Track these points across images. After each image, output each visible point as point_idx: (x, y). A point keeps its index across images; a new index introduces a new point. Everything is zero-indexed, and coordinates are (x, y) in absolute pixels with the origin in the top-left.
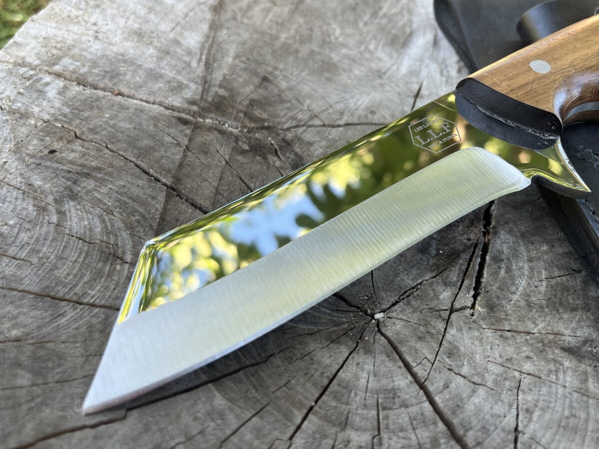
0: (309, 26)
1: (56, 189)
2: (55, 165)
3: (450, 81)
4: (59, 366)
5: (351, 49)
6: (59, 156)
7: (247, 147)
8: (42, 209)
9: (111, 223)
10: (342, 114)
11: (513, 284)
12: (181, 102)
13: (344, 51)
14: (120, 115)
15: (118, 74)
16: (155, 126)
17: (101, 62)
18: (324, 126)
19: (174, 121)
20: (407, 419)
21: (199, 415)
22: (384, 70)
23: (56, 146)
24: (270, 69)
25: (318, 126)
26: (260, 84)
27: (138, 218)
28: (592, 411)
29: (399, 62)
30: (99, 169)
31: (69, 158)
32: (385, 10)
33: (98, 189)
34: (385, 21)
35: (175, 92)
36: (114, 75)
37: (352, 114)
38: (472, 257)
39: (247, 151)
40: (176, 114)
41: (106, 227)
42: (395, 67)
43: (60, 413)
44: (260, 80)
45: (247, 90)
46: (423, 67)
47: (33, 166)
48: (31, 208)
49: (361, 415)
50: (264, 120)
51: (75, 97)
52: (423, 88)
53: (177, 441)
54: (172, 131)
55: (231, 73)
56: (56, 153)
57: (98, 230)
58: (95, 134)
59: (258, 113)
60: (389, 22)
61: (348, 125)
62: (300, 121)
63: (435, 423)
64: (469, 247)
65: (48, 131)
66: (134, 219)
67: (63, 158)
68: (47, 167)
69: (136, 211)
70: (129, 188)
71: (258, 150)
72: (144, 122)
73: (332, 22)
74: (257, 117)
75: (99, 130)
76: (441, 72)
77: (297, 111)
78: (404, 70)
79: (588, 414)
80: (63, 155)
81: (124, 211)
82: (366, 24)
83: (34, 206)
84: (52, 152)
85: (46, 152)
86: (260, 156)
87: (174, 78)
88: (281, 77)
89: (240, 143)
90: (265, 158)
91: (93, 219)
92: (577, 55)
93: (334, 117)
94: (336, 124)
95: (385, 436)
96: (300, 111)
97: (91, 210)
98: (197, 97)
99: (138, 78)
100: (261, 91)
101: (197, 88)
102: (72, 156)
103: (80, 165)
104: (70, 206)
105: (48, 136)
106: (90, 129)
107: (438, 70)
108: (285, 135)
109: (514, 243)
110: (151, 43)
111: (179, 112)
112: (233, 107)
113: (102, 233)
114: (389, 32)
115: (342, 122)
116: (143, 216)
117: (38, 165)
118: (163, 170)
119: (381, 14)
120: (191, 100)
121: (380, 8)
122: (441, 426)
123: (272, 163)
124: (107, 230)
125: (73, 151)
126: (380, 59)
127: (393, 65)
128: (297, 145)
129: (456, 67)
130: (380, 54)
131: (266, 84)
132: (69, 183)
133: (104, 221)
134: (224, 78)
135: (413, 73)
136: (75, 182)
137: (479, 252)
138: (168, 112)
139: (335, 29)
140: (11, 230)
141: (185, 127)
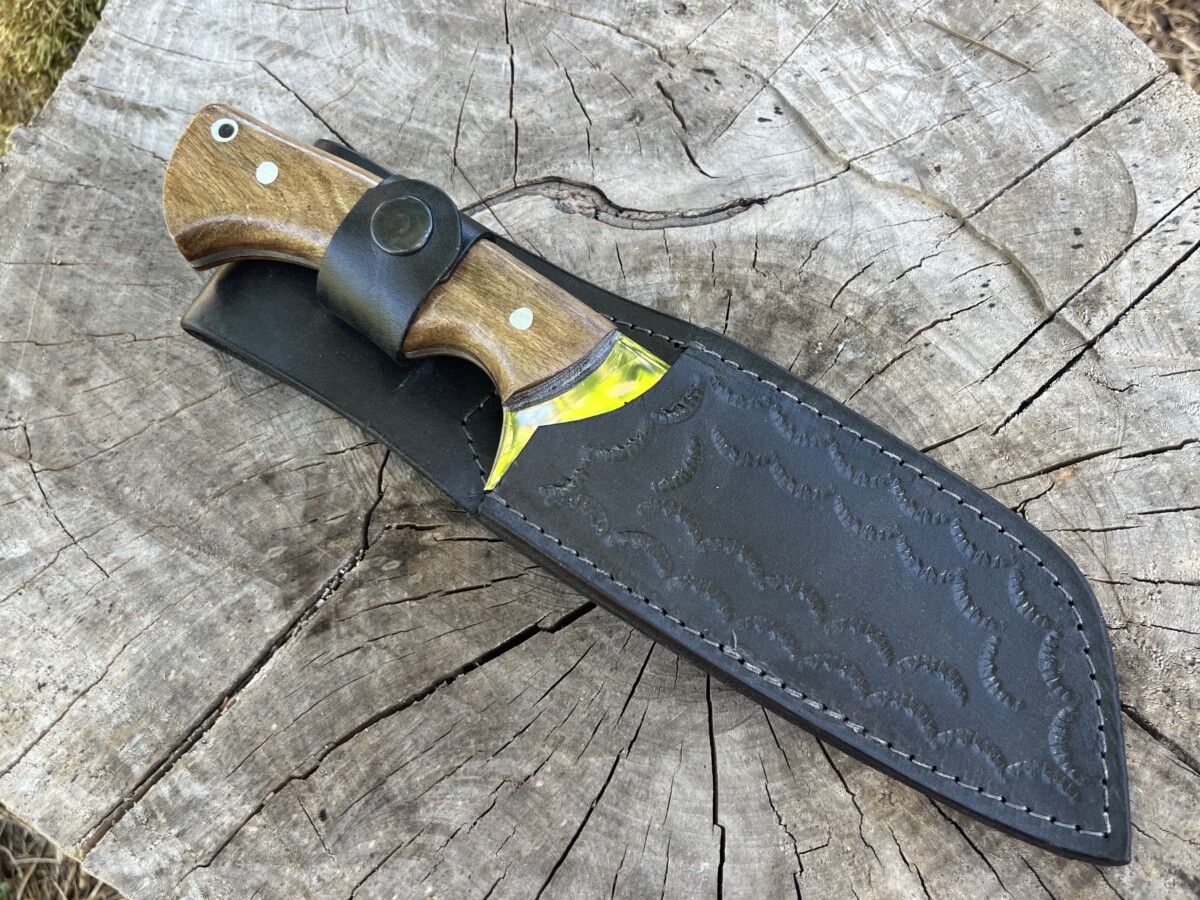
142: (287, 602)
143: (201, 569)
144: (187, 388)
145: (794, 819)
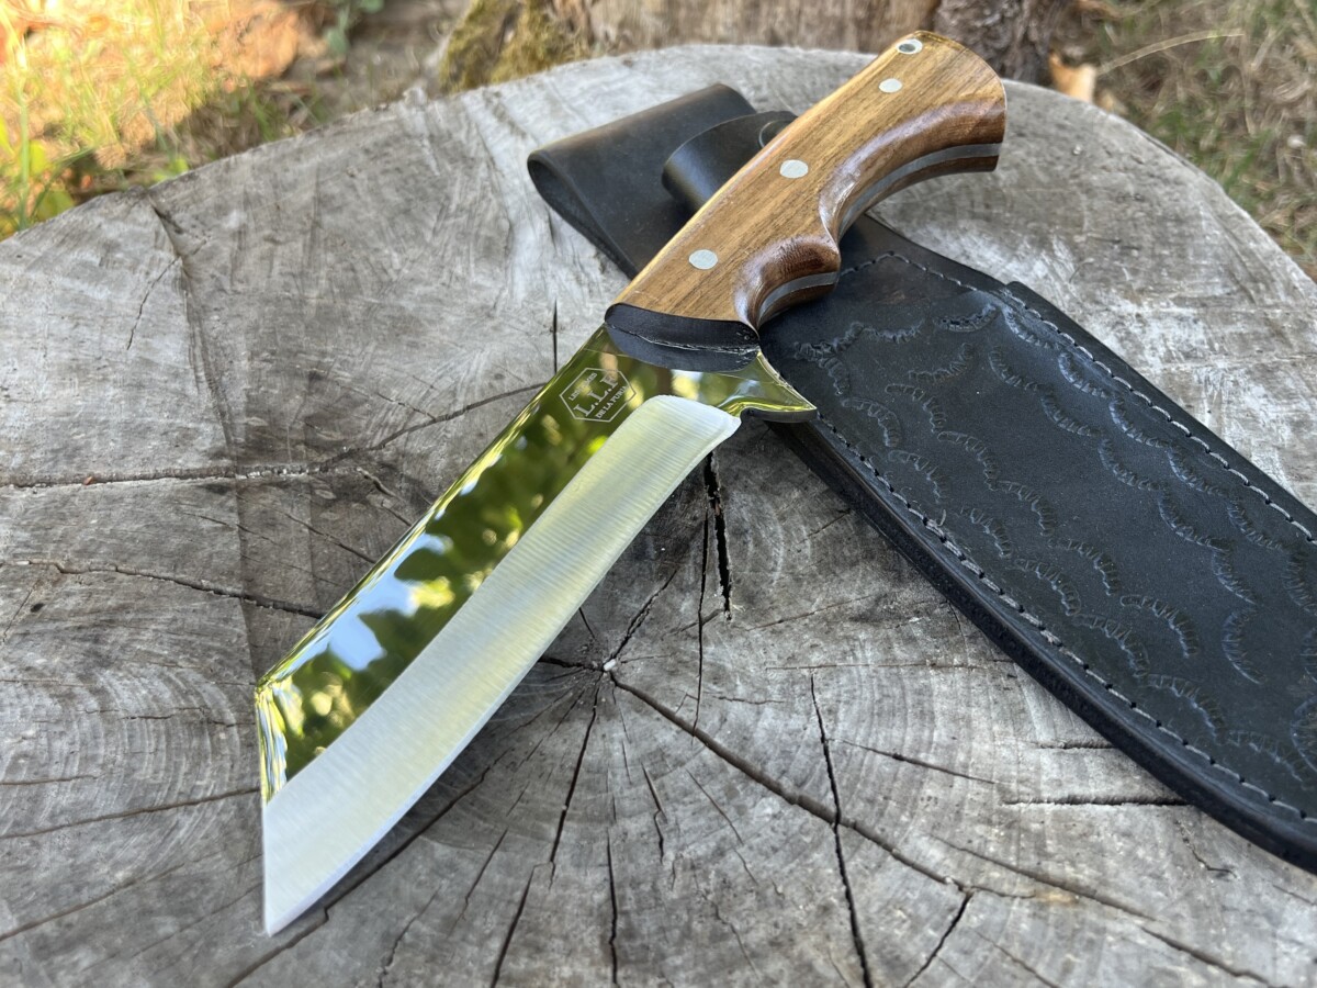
0: (345, 264)
1: (73, 660)
2: (52, 626)
3: (595, 289)
4: (206, 892)
5: (428, 284)
6: (51, 610)
7: (331, 496)
8: (67, 697)
9: (183, 680)
10: (454, 393)
11: (769, 558)
12: (199, 461)
13: (419, 290)
14: (113, 513)
15: (77, 449)
16: (178, 511)
17: (40, 437)
18: (434, 421)
19: (203, 493)
20: (688, 778)
21: (422, 878)
22: (492, 304)
23: (38, 596)
24: (314, 358)
25: (424, 425)
26: (309, 387)
27: (216, 657)
28: (907, 682)
29: (509, 281)
30: (123, 608)
31: (69, 608)
32: (456, 199)
33: (136, 637)
34: (463, 219)
35: (181, 447)
36: (72, 452)
37: (469, 390)
38: (705, 541)
39: (334, 500)
40: (200, 481)
41: (177, 687)
42: (505, 293)
43: (238, 947)
44: (306, 382)
45: (295, 406)
46: (549, 280)
47: (17, 640)
48: (48, 702)
49: (629, 796)
50: (339, 444)
51: (26, 510)
52: (559, 314)
53: (408, 918)
54: (205, 510)
55: (255, 385)
56: (44, 608)
57: (167, 695)
58: (90, 557)
59: (324, 435)
60: (471, 217)
61: (469, 408)
62: (395, 426)
63: (723, 770)
64: (697, 530)
65: (12, 579)
66: (211, 661)
67: (58, 612)
68: (41, 634)
69: (210, 648)
70: (184, 620)
71: (349, 493)
72: (158, 513)
73: (381, 245)
74: (326, 442)
75: (93, 548)
76: (578, 279)
77: (384, 412)
78: (521, 293)
79: (903, 688)
80: (57, 606)
81: (192, 655)
82: (435, 232)
83: (52, 696)
84: (37, 608)
85: (27, 611)
86: (356, 501)
87: (171, 425)
88: (337, 365)
89: (318, 492)
90: (366, 503)
91: (152, 683)
92: (745, 228)
93: (445, 402)
94: (451, 413)
95: (667, 809)
96: (389, 410)
97: (142, 671)
98: (221, 444)
99: (112, 444)
100: (315, 398)
101: (215, 429)
102: (71, 603)
103: (91, 612)
104: (105, 677)
105: (16, 586)
106: (78, 552)
107: (571, 277)
108: (381, 455)
109: (754, 502)
110: (105, 379)
111: (202, 476)
112: (283, 440)
113: (175, 698)
114: (477, 236)
115: (458, 407)
116: (224, 653)
117: (25, 634)
118: (222, 574)
119: (453, 207)
120: (214, 451)
121: (448, 198)
122: (732, 770)
123: (378, 505)
124: (180, 691)
125: (68, 595)
126: (478, 287)
127: (502, 289)
128: (405, 465)
129: (596, 264)
130: (476, 278)
131: (317, 384)
132: (87, 645)
133: (169, 681)
134: (248, 396)
135: (537, 293)
136: (96, 641)
137: (713, 532)
138: (187, 483)
139: (390, 256)
140: (37, 743)
141: (223, 498)
142: (218, 455)
143: (191, 390)
144: (336, 290)
145: (401, 974)
